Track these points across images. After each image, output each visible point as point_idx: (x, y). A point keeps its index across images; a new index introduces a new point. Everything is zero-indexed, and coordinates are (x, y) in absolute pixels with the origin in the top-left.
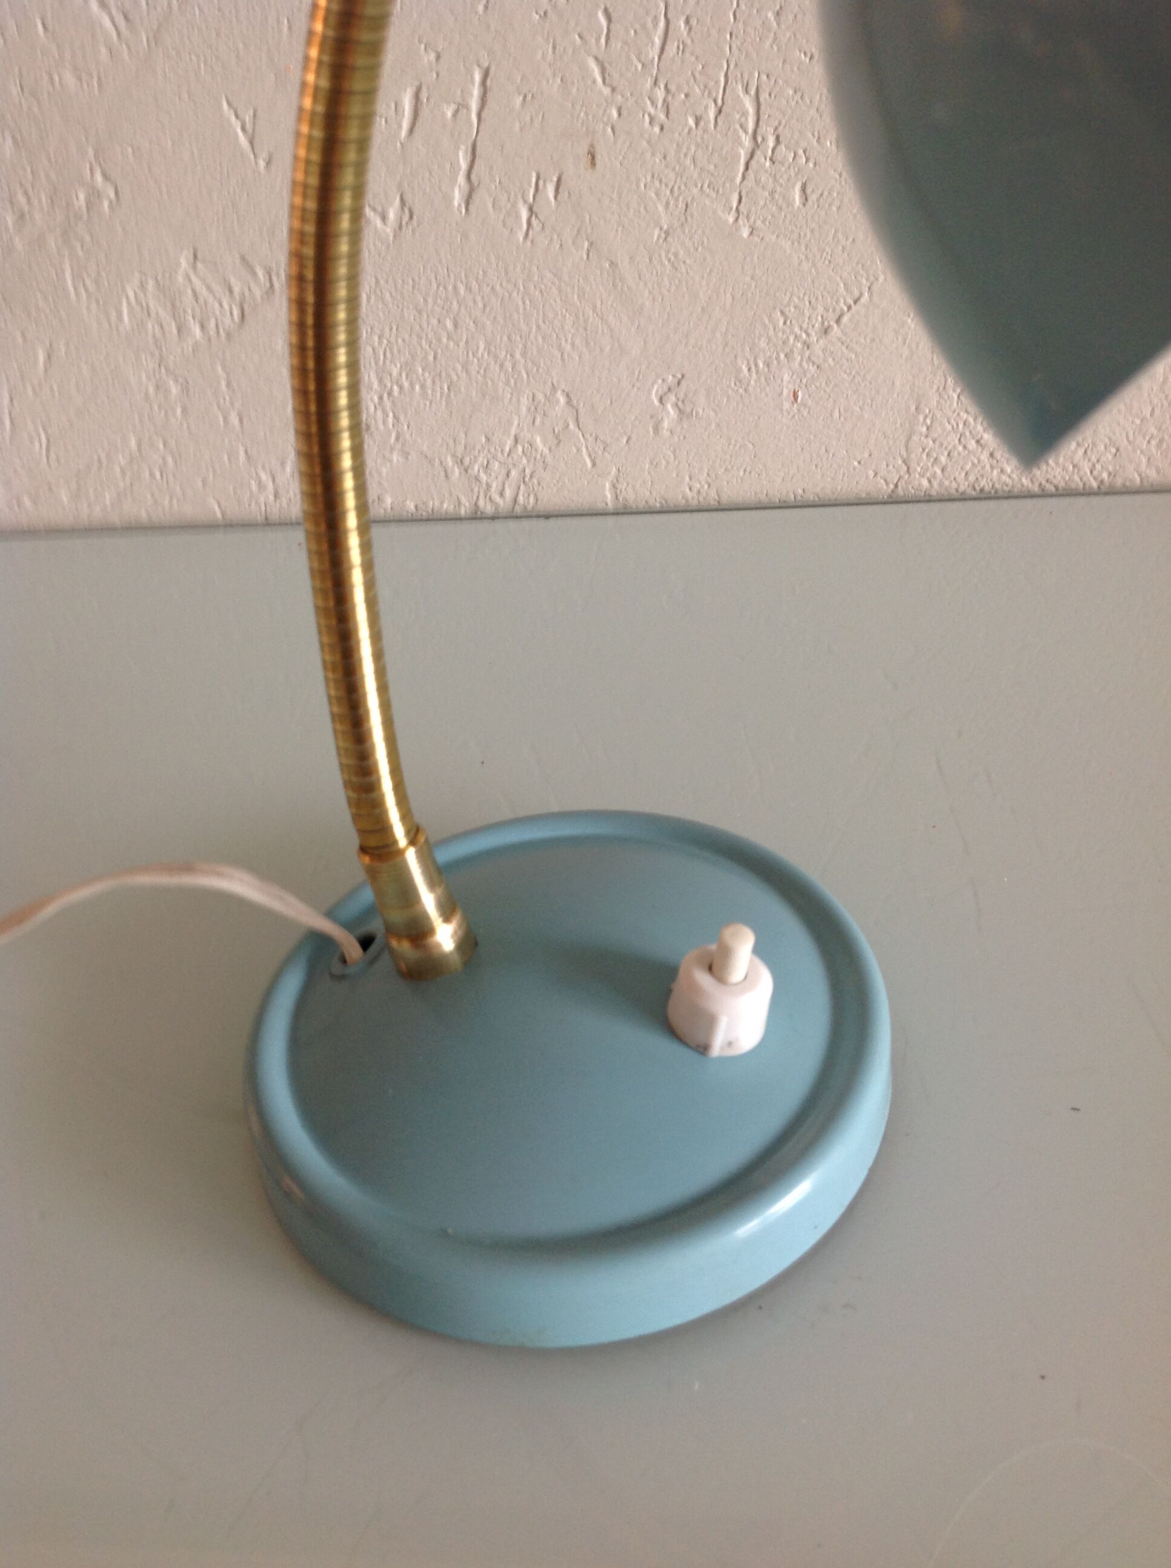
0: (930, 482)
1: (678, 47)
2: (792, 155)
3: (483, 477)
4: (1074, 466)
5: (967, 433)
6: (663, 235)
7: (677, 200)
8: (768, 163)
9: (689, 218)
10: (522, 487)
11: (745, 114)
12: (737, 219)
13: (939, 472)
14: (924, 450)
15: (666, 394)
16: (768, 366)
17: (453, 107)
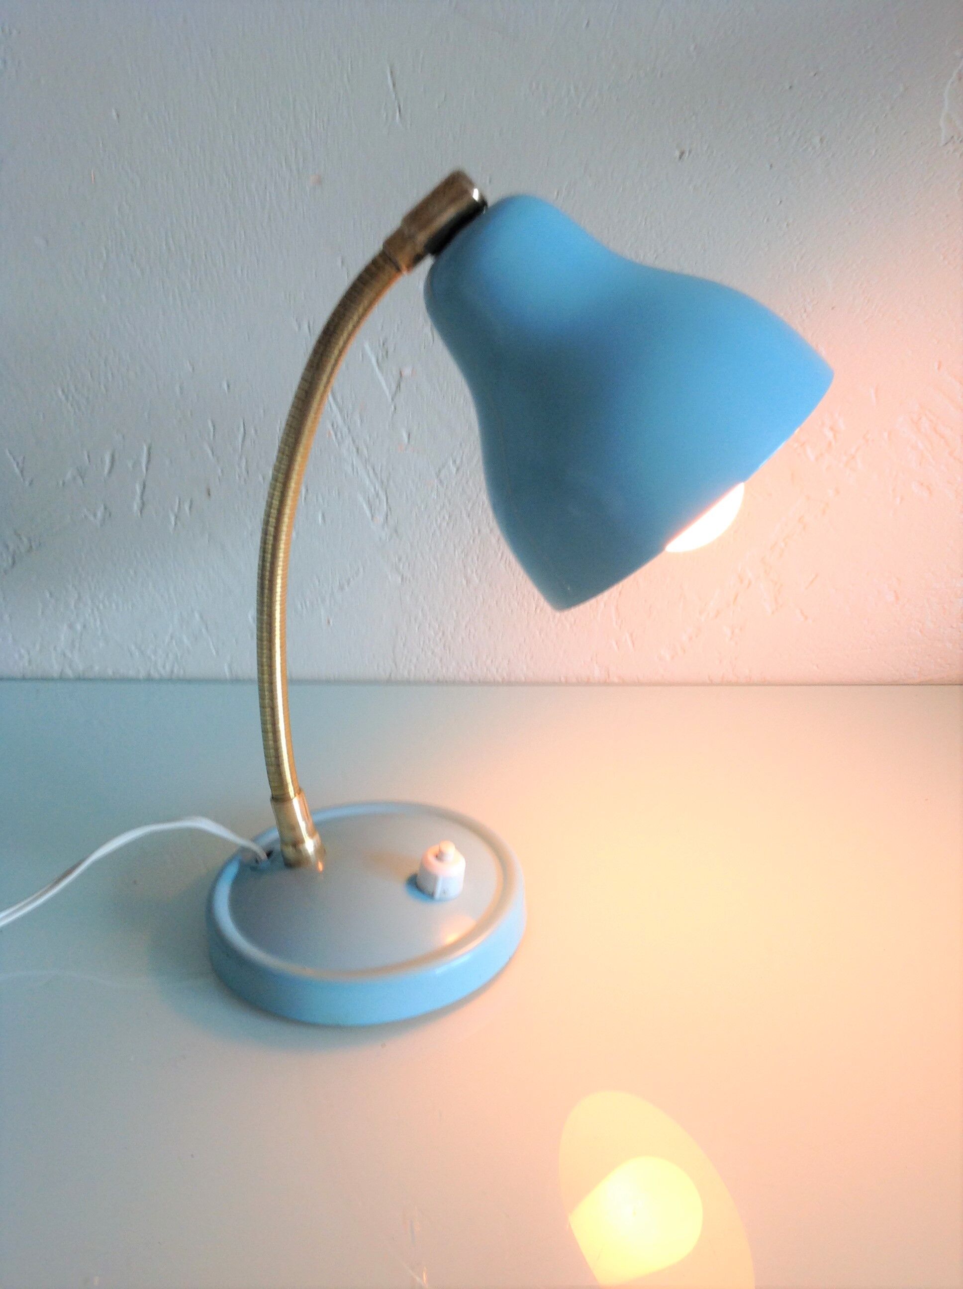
0: (408, 673)
1: (251, 442)
2: (315, 498)
4: (487, 668)
5: (426, 648)
10: (176, 664)
13: (413, 667)
14: (403, 655)
16: (312, 605)
17: (133, 463)
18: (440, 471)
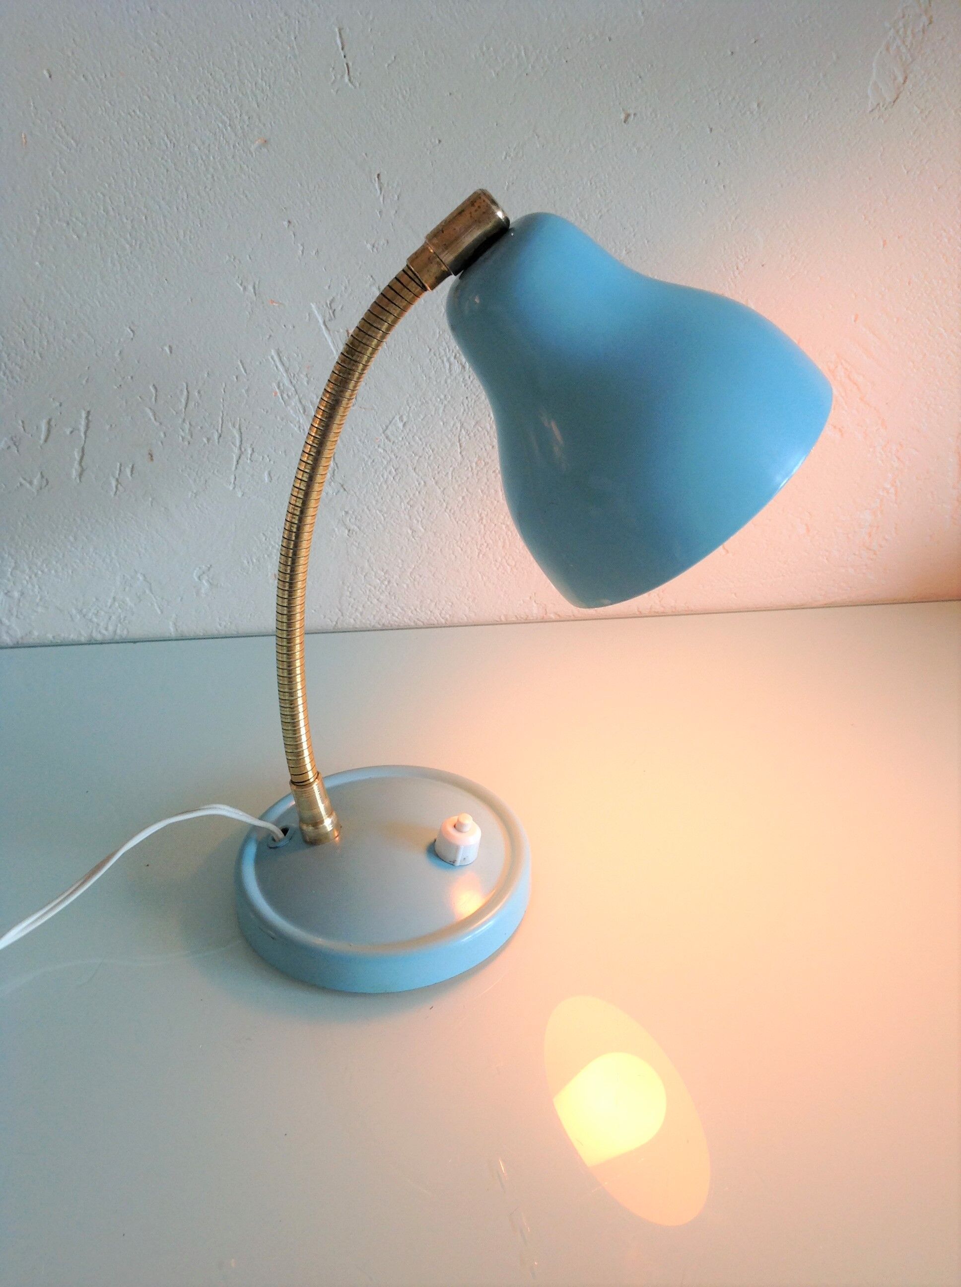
0: (355, 621)
1: (195, 405)
2: (262, 457)
3: (95, 620)
4: (431, 612)
5: (372, 596)
6: (194, 495)
7: (200, 478)
8: (249, 461)
9: (207, 487)
10: (119, 625)
11: (234, 437)
12: (234, 488)
13: (359, 615)
14: (349, 604)
15: (201, 575)
16: (259, 561)
17: (70, 429)
18: (387, 427)
